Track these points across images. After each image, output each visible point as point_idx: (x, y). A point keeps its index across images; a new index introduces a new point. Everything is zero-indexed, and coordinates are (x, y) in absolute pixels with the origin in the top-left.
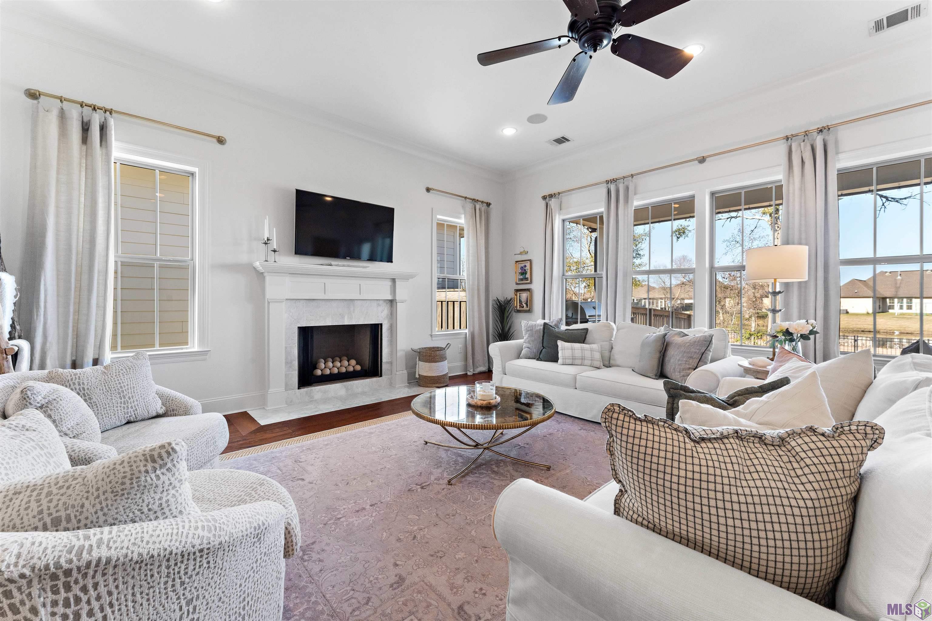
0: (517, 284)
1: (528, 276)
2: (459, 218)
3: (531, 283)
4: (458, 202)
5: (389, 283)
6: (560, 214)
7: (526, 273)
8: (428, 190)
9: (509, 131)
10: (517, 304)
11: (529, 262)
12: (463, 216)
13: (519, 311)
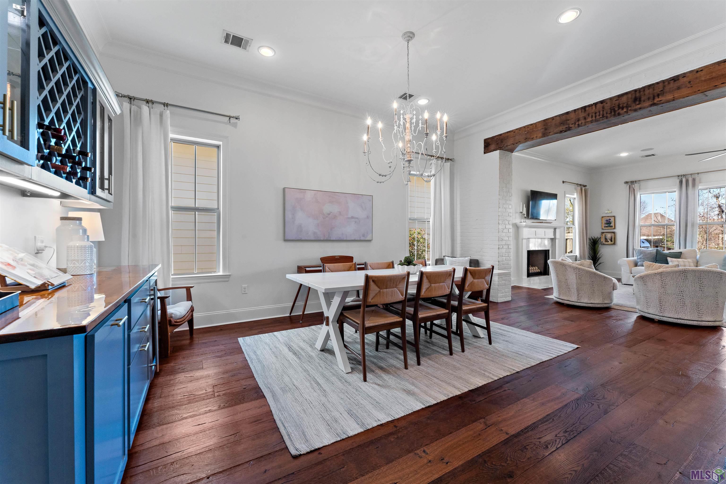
0: (603, 229)
1: (612, 224)
2: (573, 195)
3: (615, 228)
4: (573, 187)
5: (553, 230)
6: (639, 192)
7: (610, 223)
8: (563, 182)
9: (624, 154)
10: (603, 240)
11: (613, 217)
12: (576, 194)
13: (604, 244)
